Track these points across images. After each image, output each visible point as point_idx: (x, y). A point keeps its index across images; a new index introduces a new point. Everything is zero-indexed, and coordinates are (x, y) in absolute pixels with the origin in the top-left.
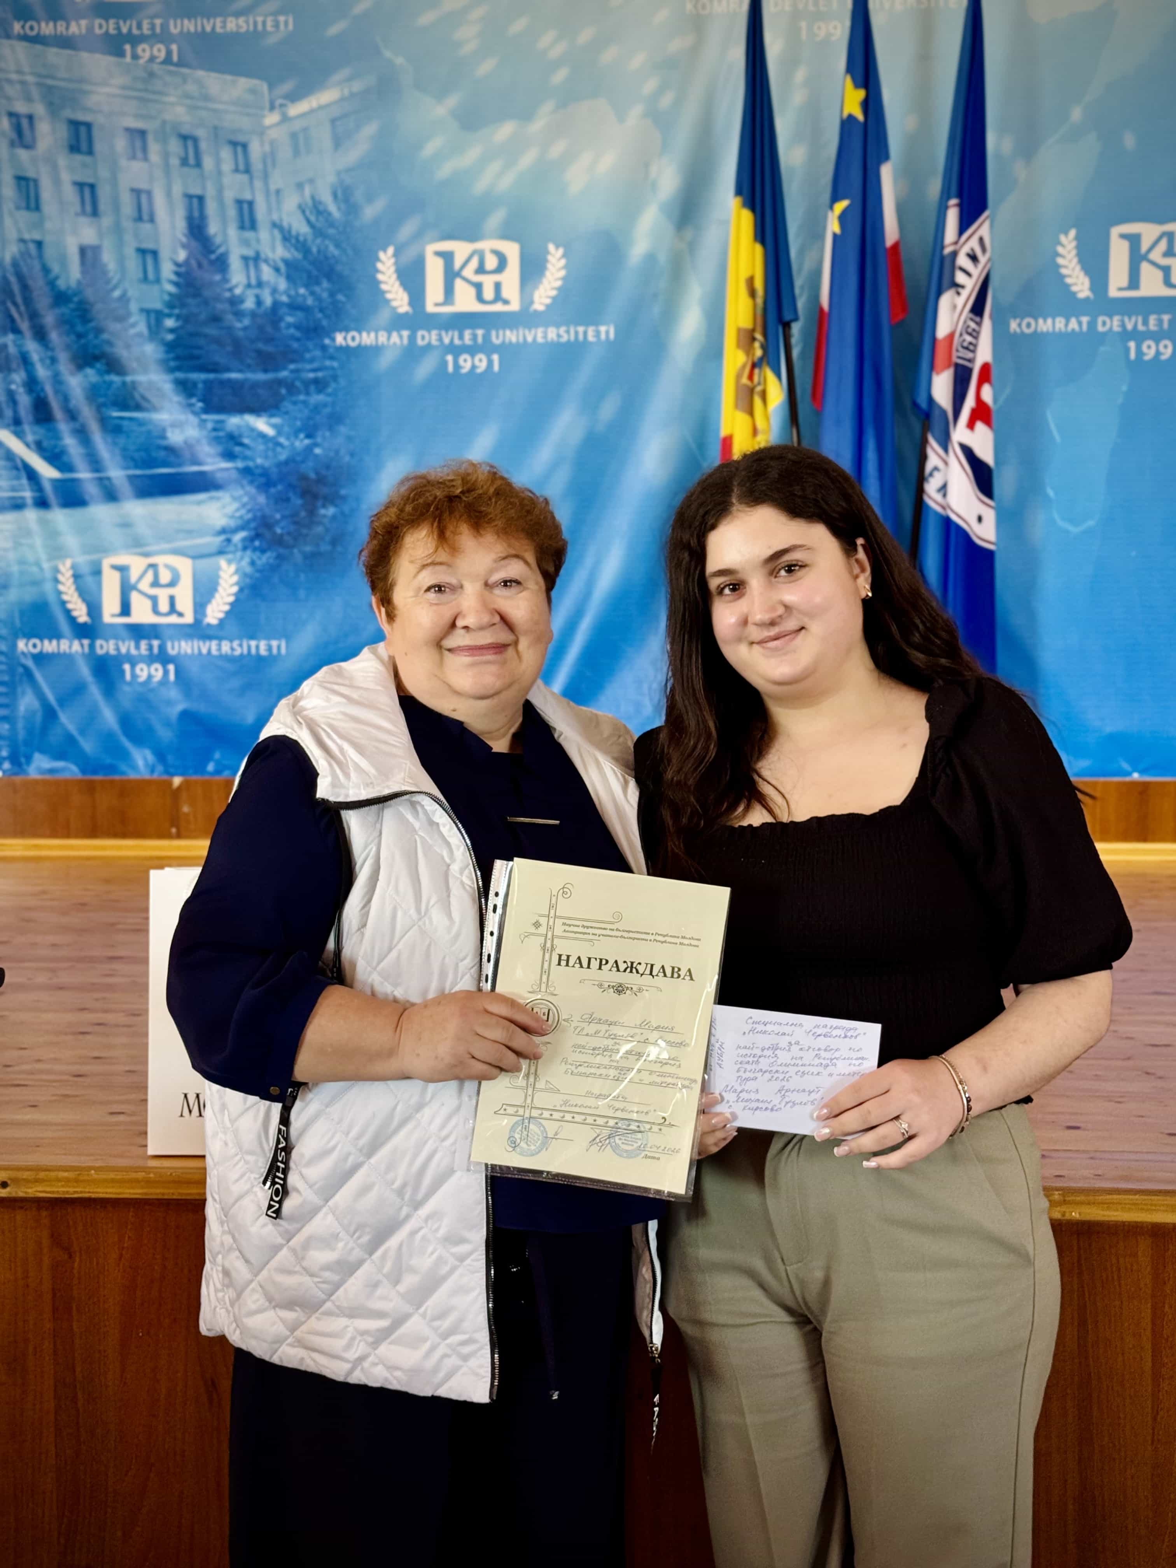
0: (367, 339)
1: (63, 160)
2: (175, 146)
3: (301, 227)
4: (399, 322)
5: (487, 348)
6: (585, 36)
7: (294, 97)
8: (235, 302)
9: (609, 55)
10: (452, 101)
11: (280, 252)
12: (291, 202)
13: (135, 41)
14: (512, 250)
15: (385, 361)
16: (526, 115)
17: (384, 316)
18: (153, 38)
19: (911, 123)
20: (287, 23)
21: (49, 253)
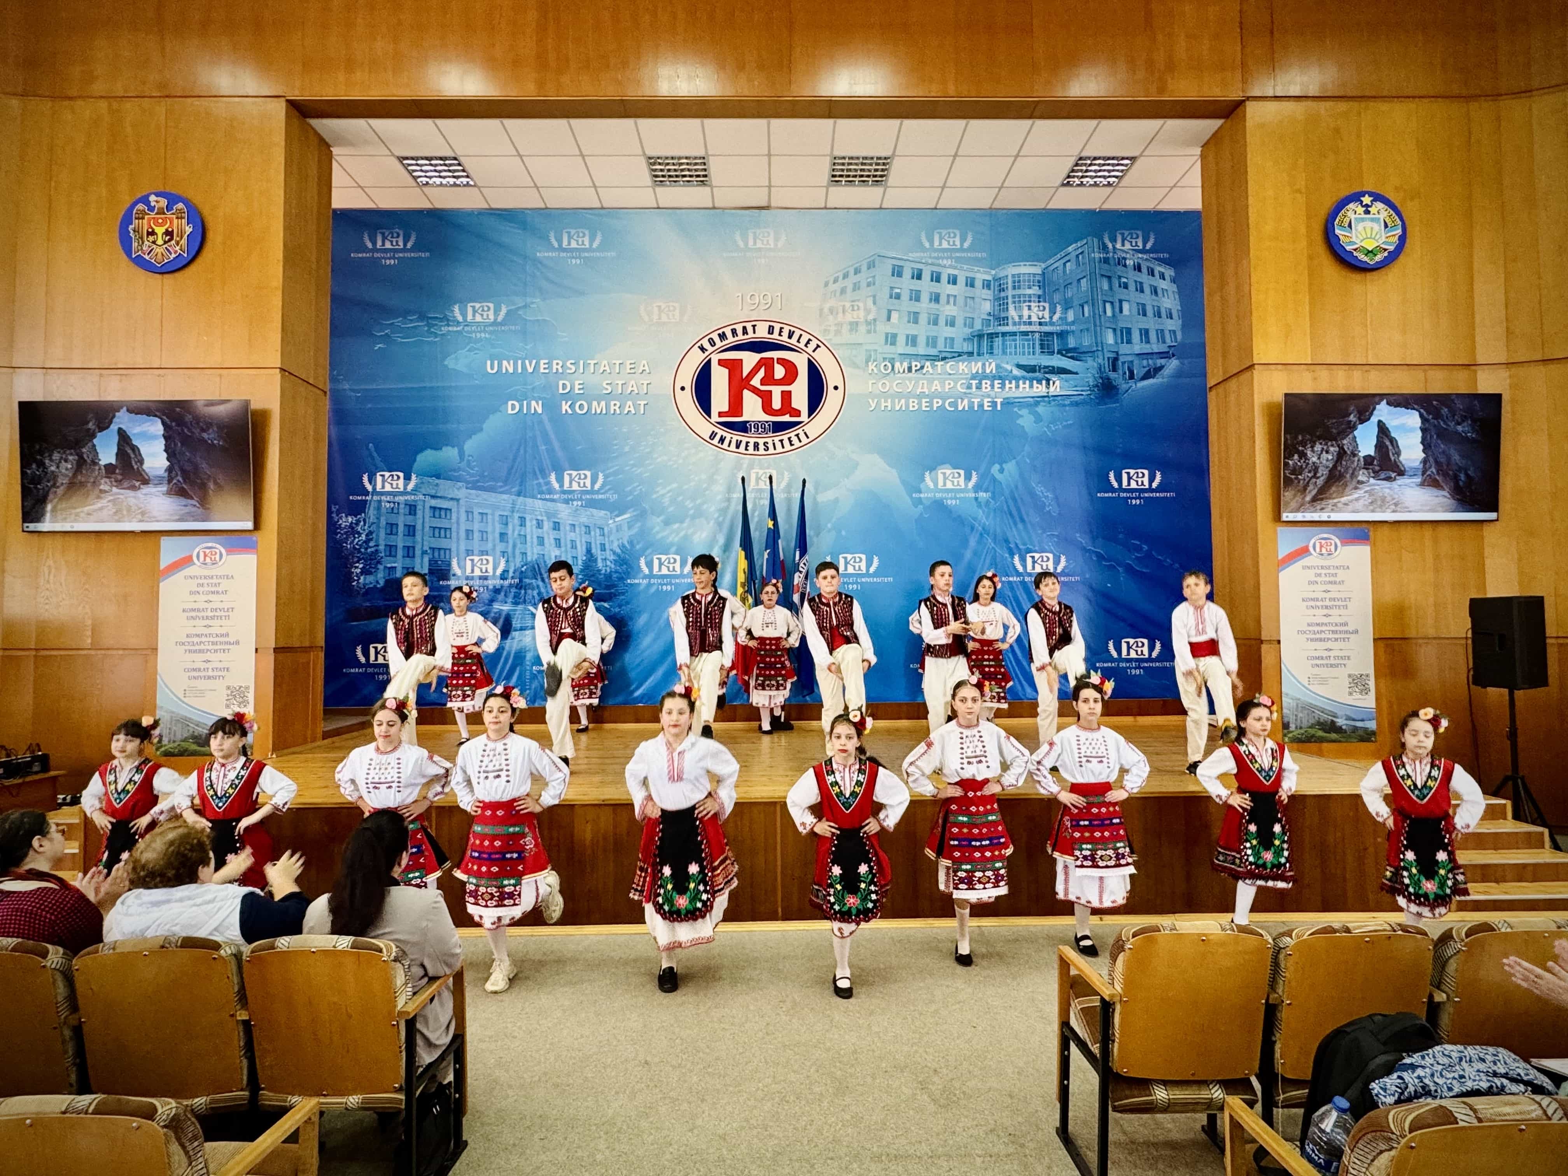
0: (637, 581)
1: (551, 532)
2: (583, 529)
3: (618, 551)
4: (645, 577)
5: (671, 584)
6: (698, 502)
7: (618, 516)
8: (599, 571)
9: (705, 506)
10: (662, 518)
11: (612, 557)
12: (616, 544)
13: (572, 500)
14: (678, 558)
15: (642, 587)
16: (682, 522)
17: (641, 575)
18: (578, 500)
19: (787, 527)
20: (616, 496)
21: (546, 558)
